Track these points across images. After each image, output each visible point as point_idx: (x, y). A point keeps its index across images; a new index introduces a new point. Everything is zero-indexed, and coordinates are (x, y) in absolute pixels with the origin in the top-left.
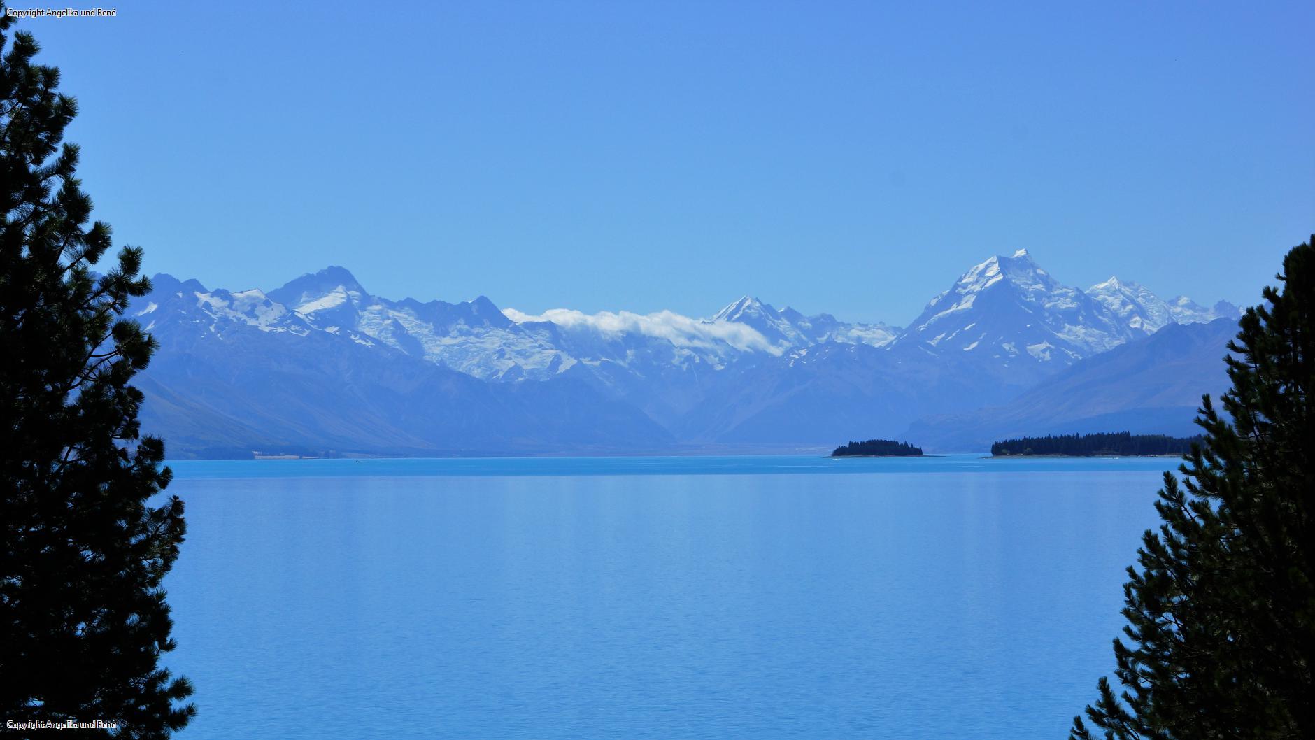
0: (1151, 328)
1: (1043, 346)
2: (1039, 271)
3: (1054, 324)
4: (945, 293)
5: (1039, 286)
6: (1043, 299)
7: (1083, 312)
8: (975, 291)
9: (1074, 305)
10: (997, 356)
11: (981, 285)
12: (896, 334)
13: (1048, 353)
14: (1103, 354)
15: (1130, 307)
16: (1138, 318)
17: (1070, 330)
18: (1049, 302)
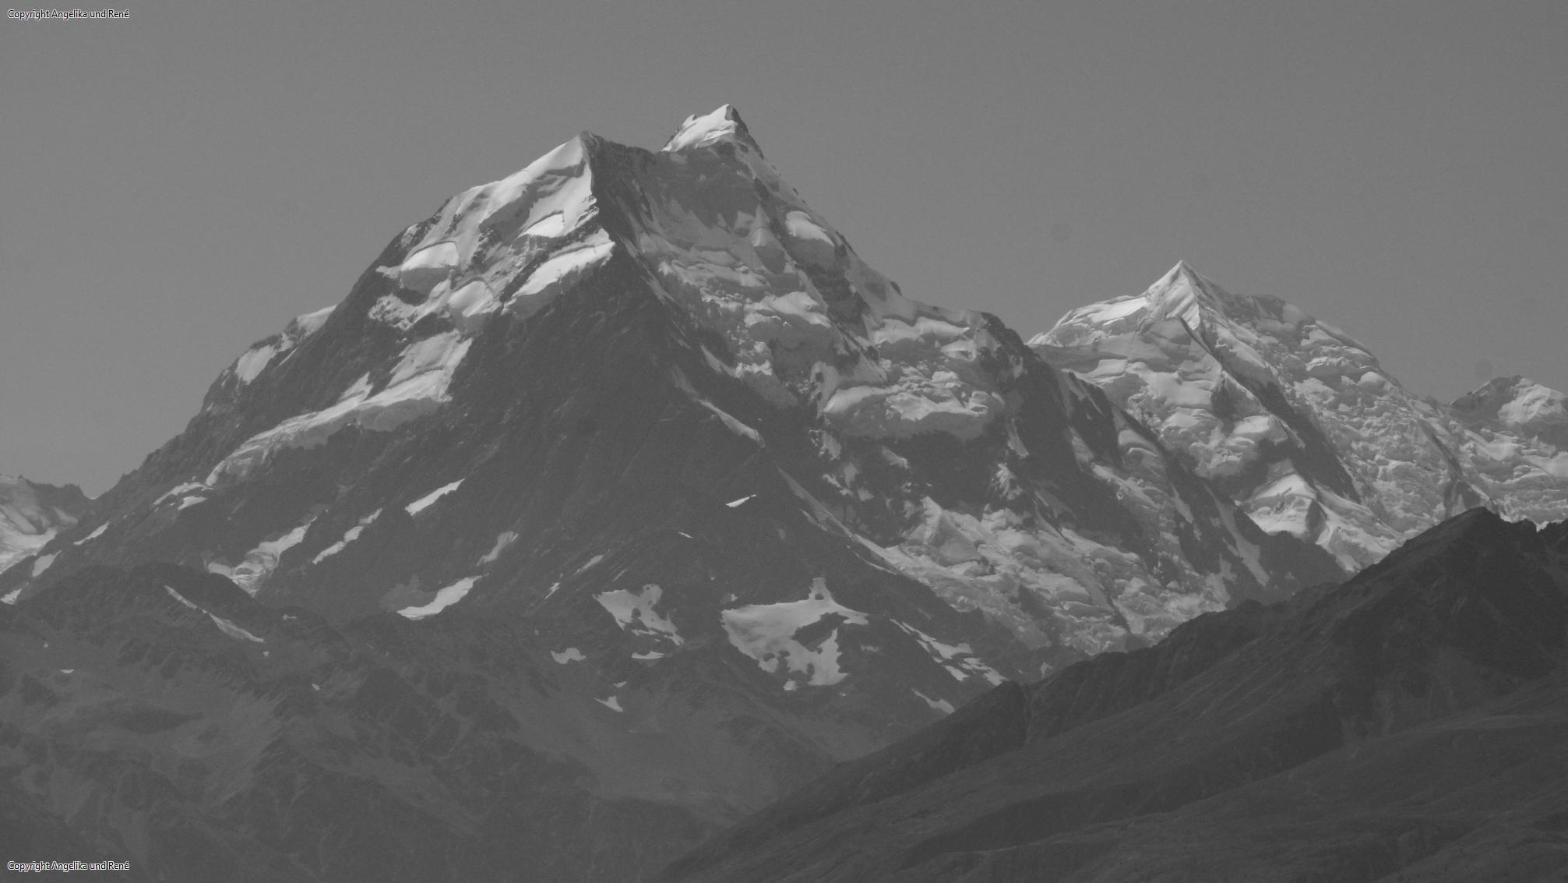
0: (1361, 538)
1: (807, 611)
2: (798, 225)
3: (864, 495)
4: (314, 319)
5: (797, 303)
6: (817, 368)
7: (1014, 444)
8: (468, 313)
9: (973, 406)
10: (573, 654)
11: (499, 285)
12: (55, 522)
13: (830, 646)
14: (1111, 661)
15: (1258, 424)
16: (1294, 484)
17: (944, 535)
18: (845, 386)
